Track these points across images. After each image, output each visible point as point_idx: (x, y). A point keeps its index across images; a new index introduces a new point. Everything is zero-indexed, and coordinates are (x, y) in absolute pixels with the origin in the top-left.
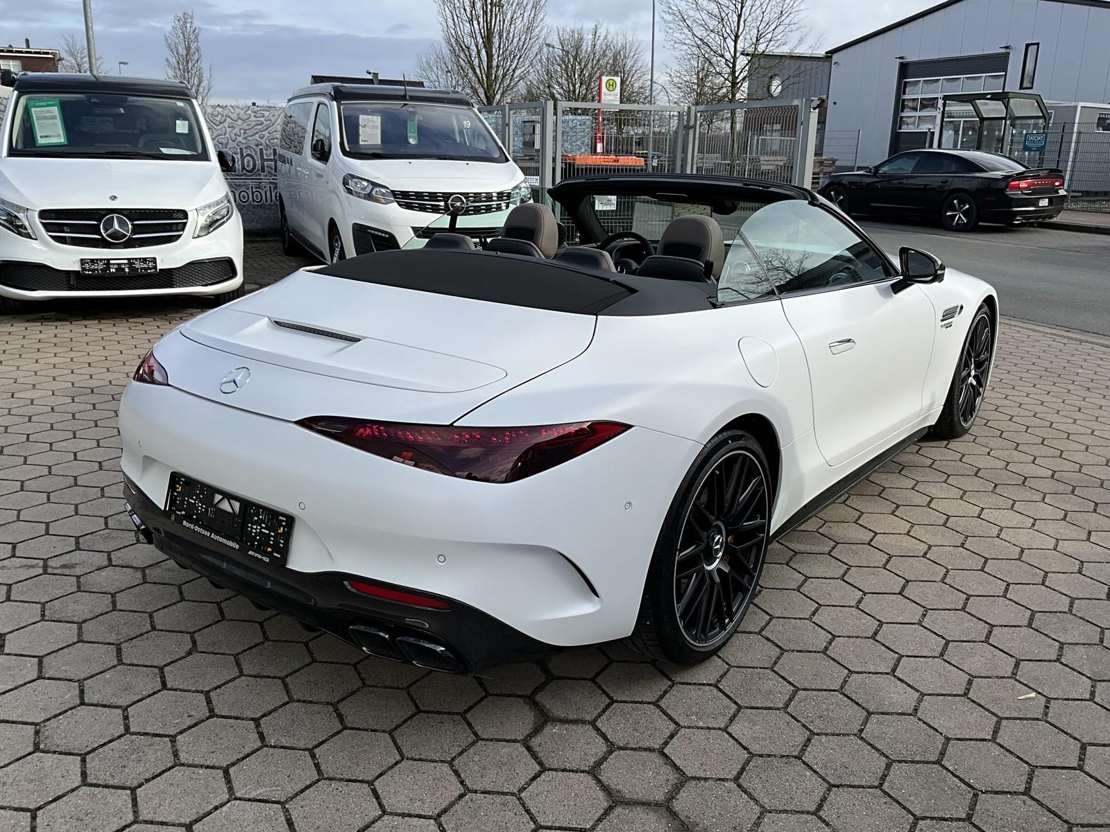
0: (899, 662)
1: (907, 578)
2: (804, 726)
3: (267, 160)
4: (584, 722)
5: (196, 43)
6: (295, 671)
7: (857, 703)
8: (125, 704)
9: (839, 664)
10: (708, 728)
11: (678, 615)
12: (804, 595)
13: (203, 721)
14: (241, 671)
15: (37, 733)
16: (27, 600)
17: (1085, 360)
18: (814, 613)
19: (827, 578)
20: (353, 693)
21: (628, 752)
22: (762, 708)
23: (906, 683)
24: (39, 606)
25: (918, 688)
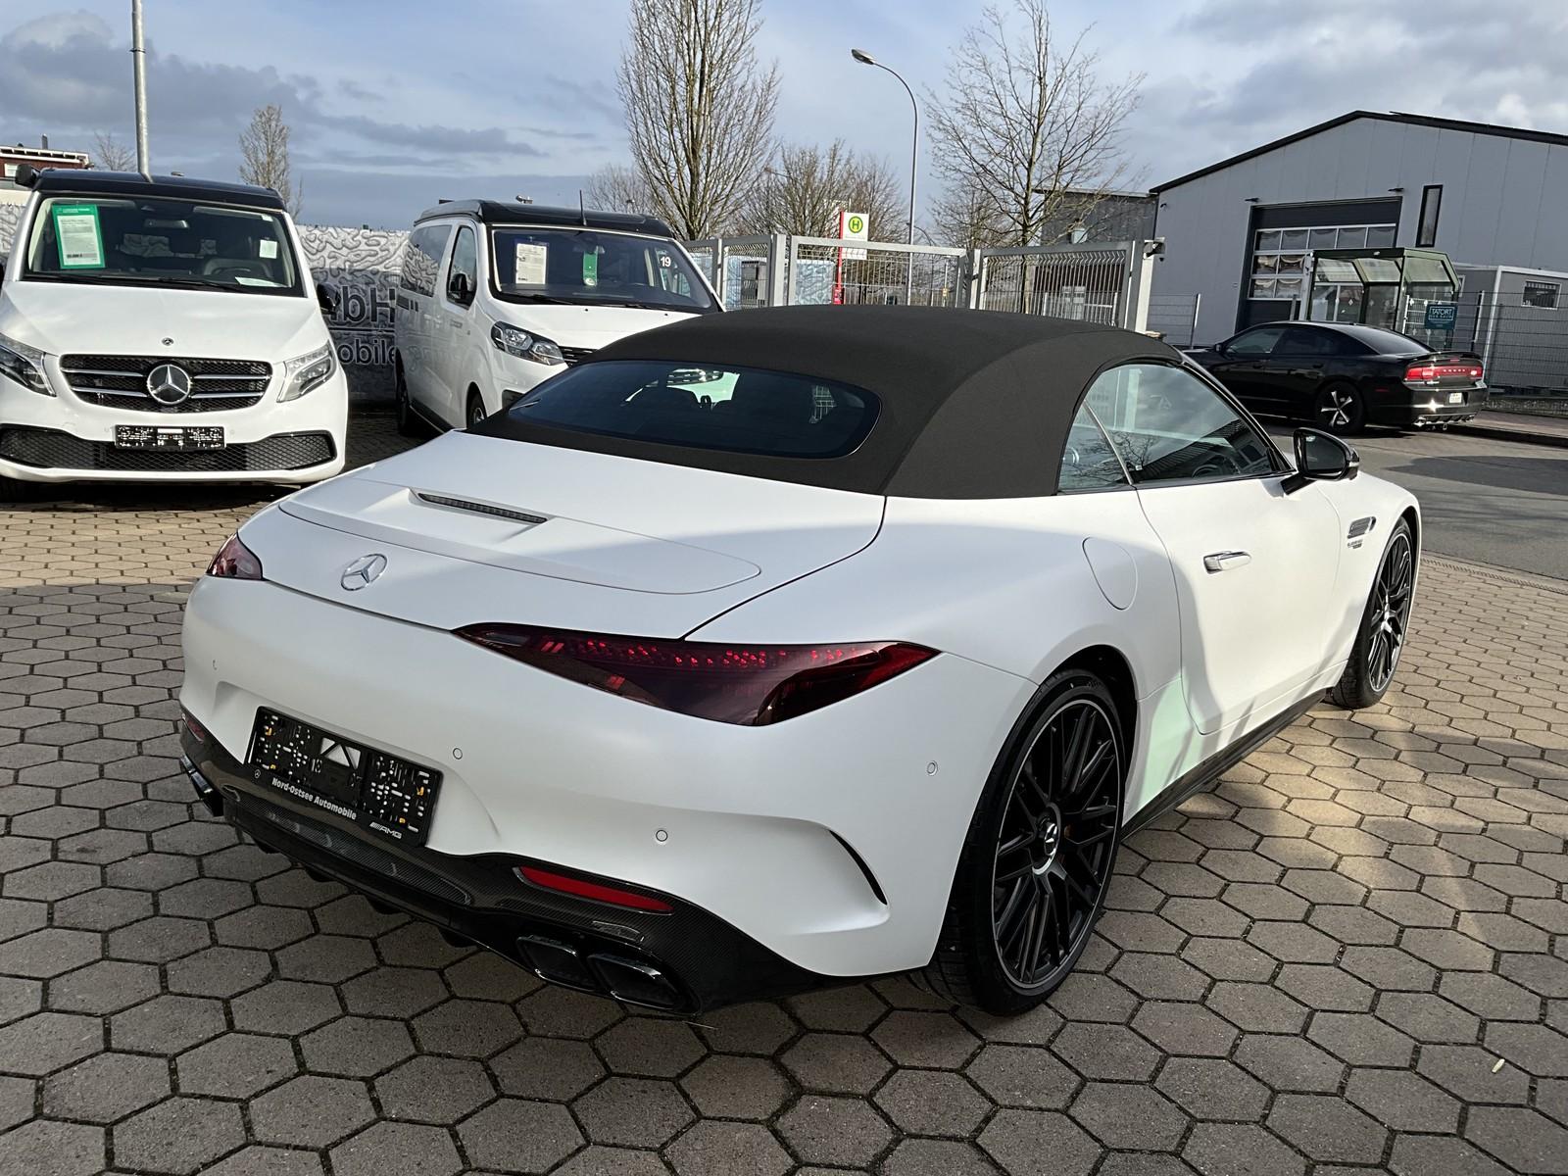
0: (1311, 1020)
1: (1311, 899)
2: (1180, 1108)
3: (381, 305)
4: (855, 1096)
5: (283, 148)
6: (425, 1011)
7: (1255, 1077)
8: (172, 1052)
9: (1225, 1019)
10: (1040, 1109)
11: (996, 938)
12: (1167, 920)
13: (290, 1079)
14: (344, 1008)
15: (39, 1090)
16: (27, 897)
17: (1531, 609)
18: (1182, 947)
19: (1198, 898)
20: (512, 1045)
21: (924, 1141)
22: (1117, 1081)
23: (1325, 1049)
24: (45, 906)
25: (1343, 1057)
